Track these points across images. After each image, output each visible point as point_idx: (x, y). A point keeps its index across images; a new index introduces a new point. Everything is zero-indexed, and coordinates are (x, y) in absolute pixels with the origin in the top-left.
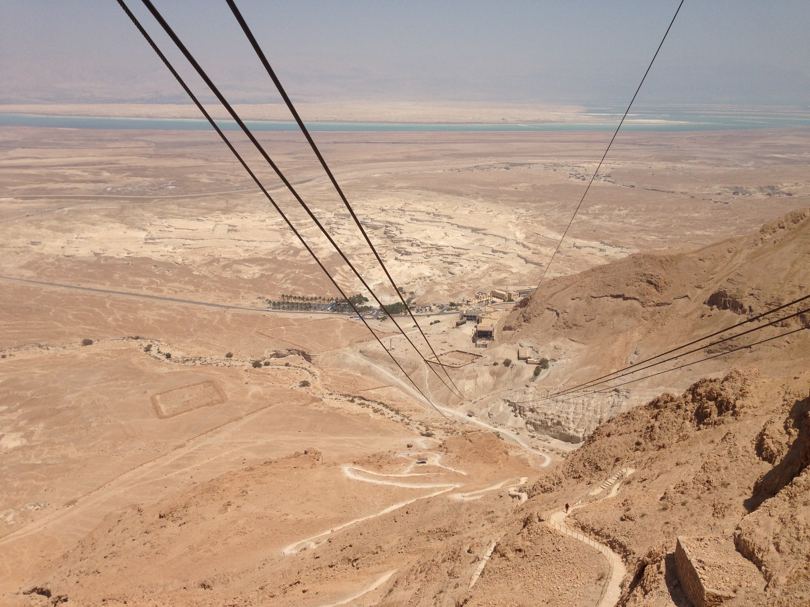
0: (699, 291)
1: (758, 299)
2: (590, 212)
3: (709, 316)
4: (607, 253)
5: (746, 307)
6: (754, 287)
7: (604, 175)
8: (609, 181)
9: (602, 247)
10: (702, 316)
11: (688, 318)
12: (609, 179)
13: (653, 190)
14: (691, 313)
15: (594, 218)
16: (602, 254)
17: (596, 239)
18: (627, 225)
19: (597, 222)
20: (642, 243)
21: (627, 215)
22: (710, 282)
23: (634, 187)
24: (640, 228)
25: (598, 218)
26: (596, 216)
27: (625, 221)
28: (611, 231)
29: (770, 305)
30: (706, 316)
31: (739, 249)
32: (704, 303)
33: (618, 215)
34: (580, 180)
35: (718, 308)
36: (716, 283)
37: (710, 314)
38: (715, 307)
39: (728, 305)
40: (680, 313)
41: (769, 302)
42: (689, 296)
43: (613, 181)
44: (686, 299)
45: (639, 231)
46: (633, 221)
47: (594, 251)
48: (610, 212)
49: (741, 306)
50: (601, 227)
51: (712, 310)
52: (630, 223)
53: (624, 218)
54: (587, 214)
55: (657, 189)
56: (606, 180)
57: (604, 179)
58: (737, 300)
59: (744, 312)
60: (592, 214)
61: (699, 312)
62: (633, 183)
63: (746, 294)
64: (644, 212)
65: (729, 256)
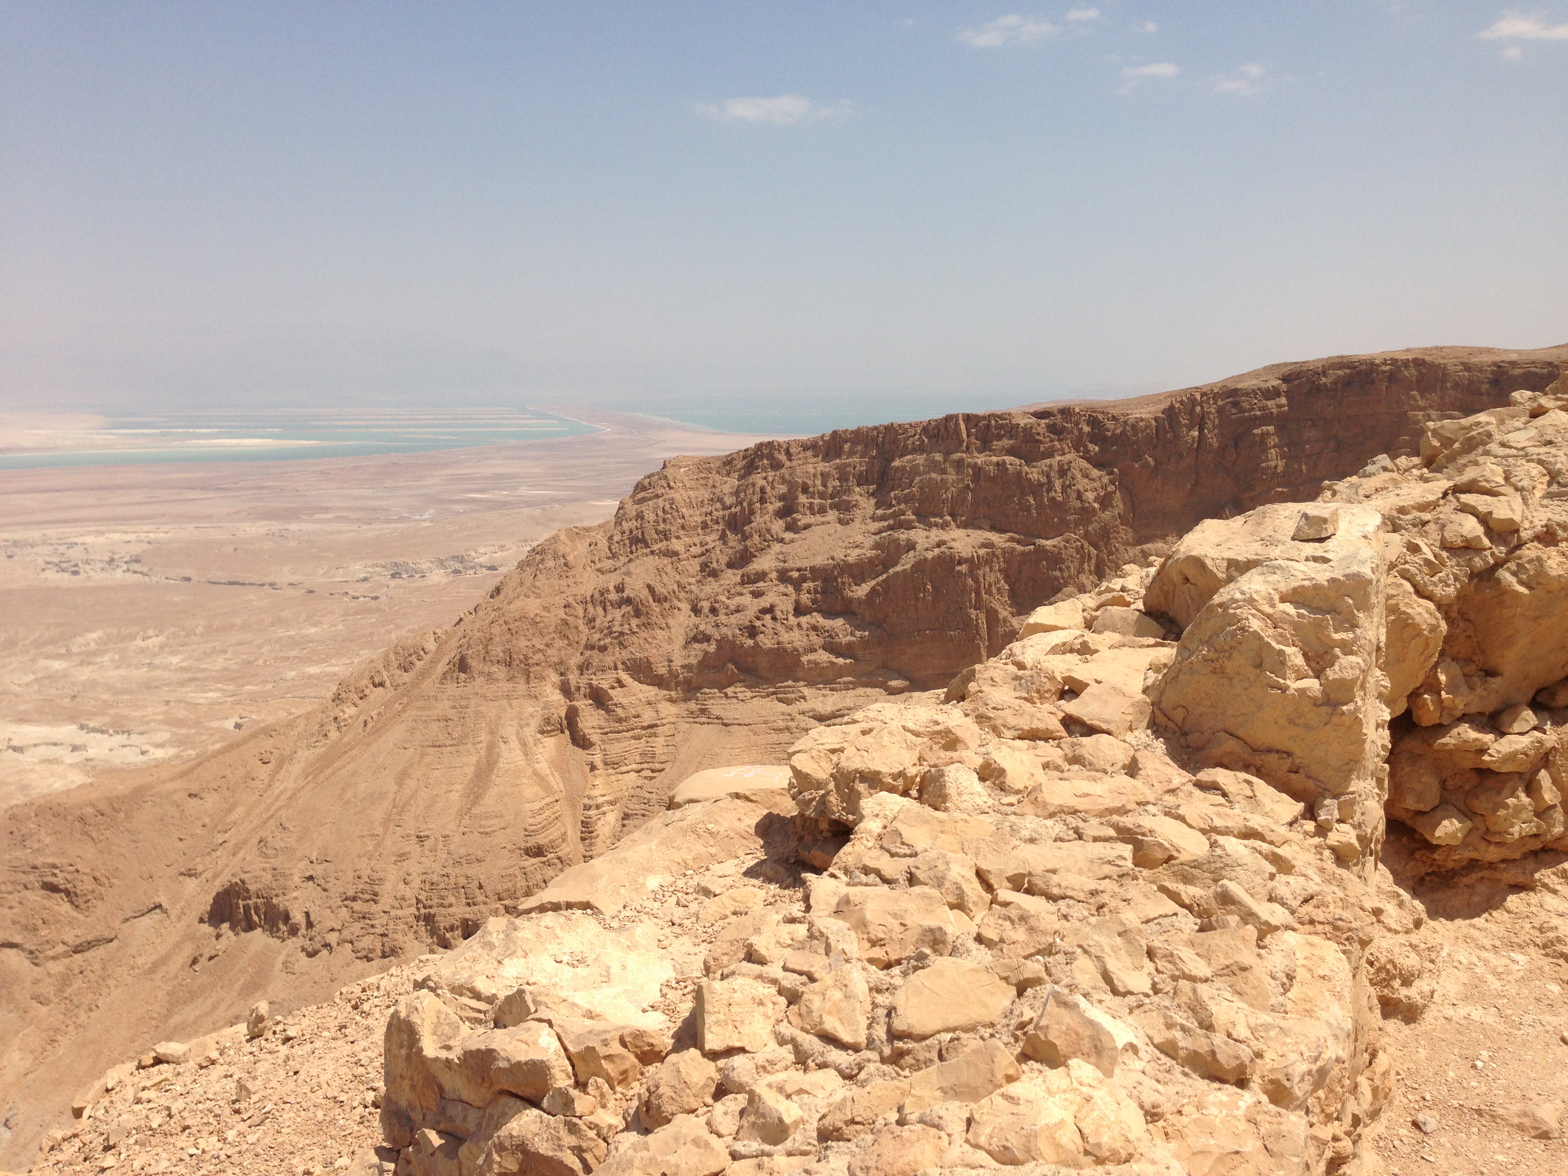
0: (191, 884)
1: (325, 890)
2: (75, 650)
3: (211, 958)
4: (91, 753)
5: (298, 917)
6: (313, 858)
7: (127, 559)
8: (135, 572)
9: (81, 737)
10: (195, 961)
11: (158, 976)
12: (136, 567)
13: (231, 583)
14: (164, 960)
15: (82, 664)
16: (78, 757)
17: (73, 717)
18: (158, 673)
19: (85, 674)
20: (182, 713)
21: (162, 647)
22: (218, 853)
23: (189, 579)
24: (186, 676)
25: (90, 663)
26: (86, 658)
27: (157, 661)
28: (117, 693)
29: (354, 899)
30: (203, 961)
31: (287, 752)
32: (201, 921)
33: (143, 650)
34: (66, 576)
35: (233, 928)
36: (234, 855)
37: (213, 953)
38: (225, 926)
39: (255, 918)
40: (140, 961)
41: (351, 893)
42: (165, 905)
43: (145, 570)
44: (157, 915)
45: (182, 683)
46: (175, 660)
47: (57, 752)
48: (122, 645)
49: (287, 917)
50: (93, 685)
51: (218, 936)
52: (165, 667)
53: (155, 655)
54: (68, 655)
55: (240, 580)
56: (128, 570)
57: (125, 567)
58: (275, 901)
59: (294, 931)
60: (80, 653)
61: (188, 951)
62: (188, 573)
63: (297, 879)
64: (202, 635)
65: (263, 772)
